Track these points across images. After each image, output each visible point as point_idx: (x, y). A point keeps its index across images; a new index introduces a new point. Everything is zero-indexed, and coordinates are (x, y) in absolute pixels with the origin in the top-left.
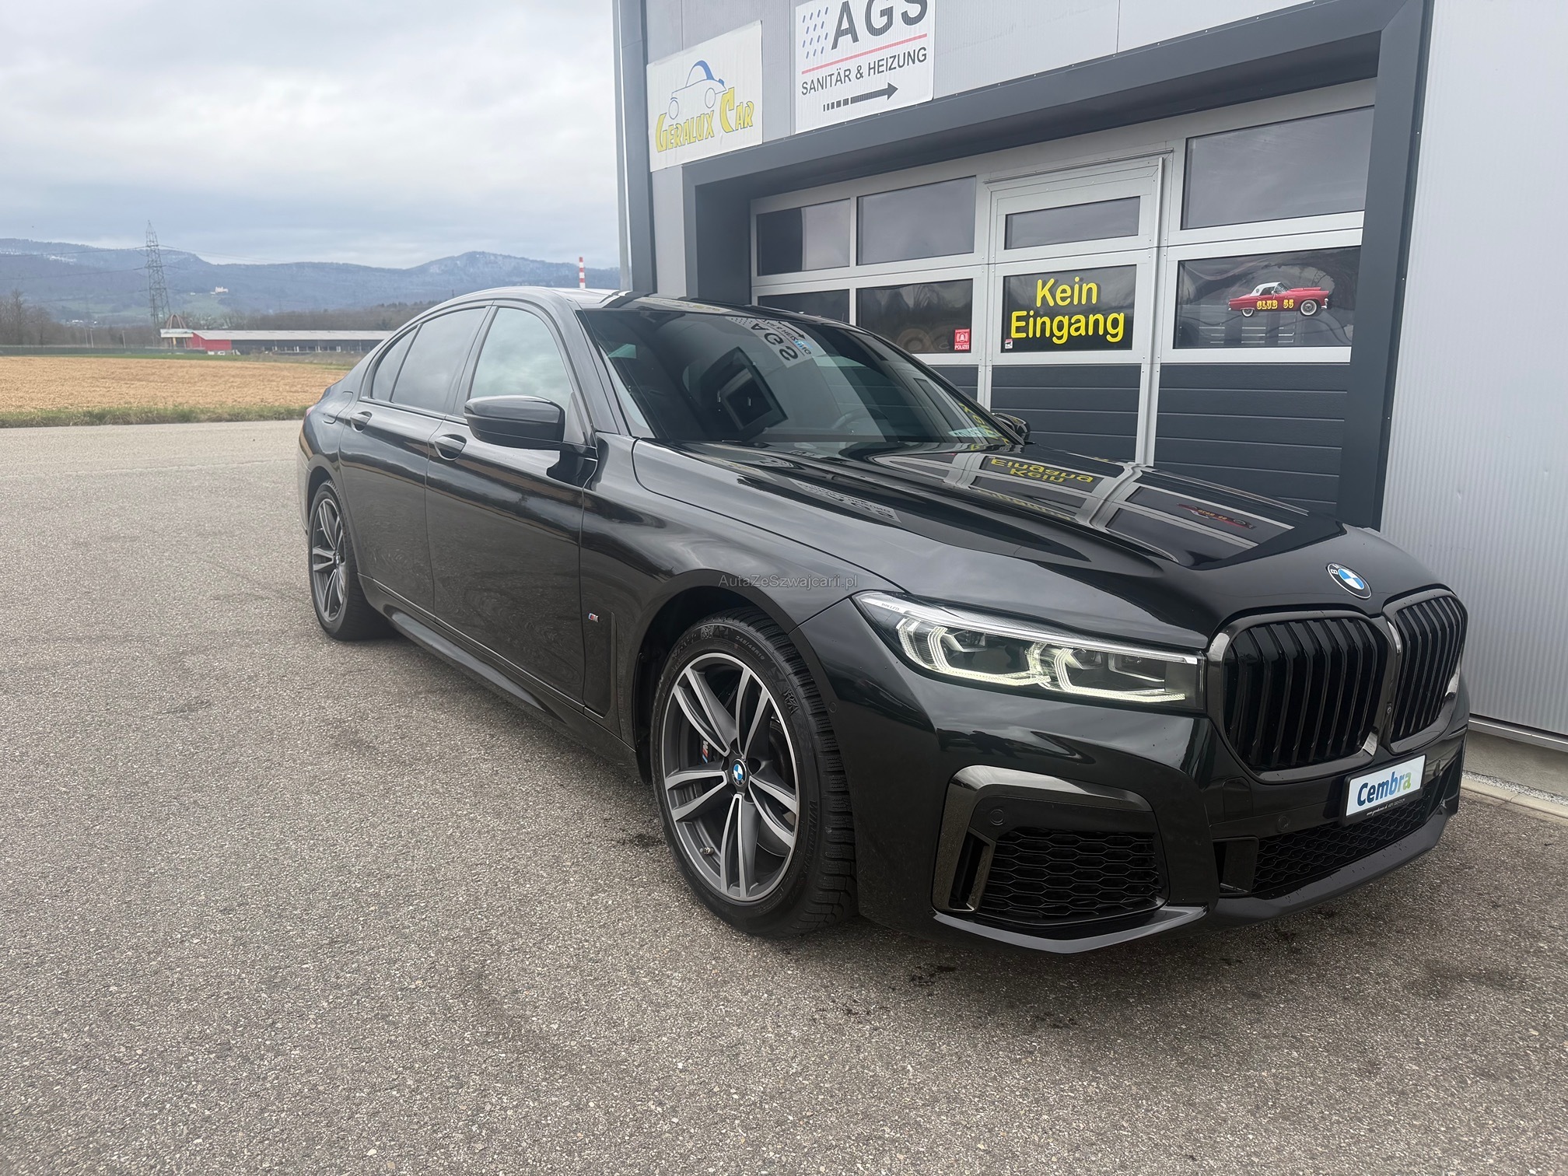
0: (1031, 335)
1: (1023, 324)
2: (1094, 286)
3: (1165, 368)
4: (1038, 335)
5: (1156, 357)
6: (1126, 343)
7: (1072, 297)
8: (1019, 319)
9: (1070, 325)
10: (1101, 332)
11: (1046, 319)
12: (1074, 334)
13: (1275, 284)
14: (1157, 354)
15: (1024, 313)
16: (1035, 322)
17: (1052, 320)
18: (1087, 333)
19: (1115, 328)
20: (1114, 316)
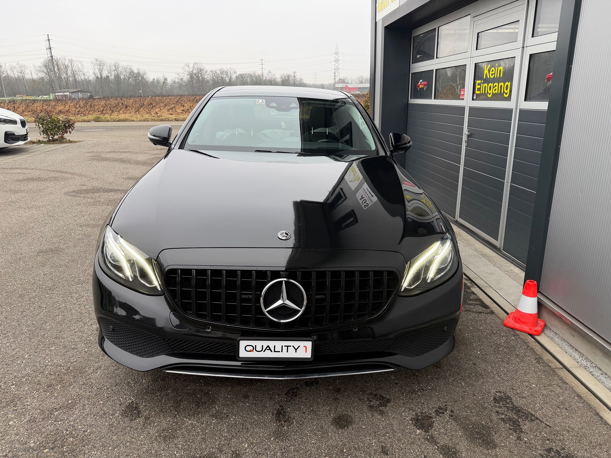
0: (481, 93)
1: (479, 87)
2: (502, 68)
3: (521, 111)
5: (518, 105)
6: (509, 99)
7: (495, 73)
9: (493, 87)
10: (502, 92)
12: (494, 92)
14: (519, 104)
15: (480, 82)
16: (483, 86)
17: (488, 85)
18: (498, 92)
19: (507, 89)
20: (507, 83)
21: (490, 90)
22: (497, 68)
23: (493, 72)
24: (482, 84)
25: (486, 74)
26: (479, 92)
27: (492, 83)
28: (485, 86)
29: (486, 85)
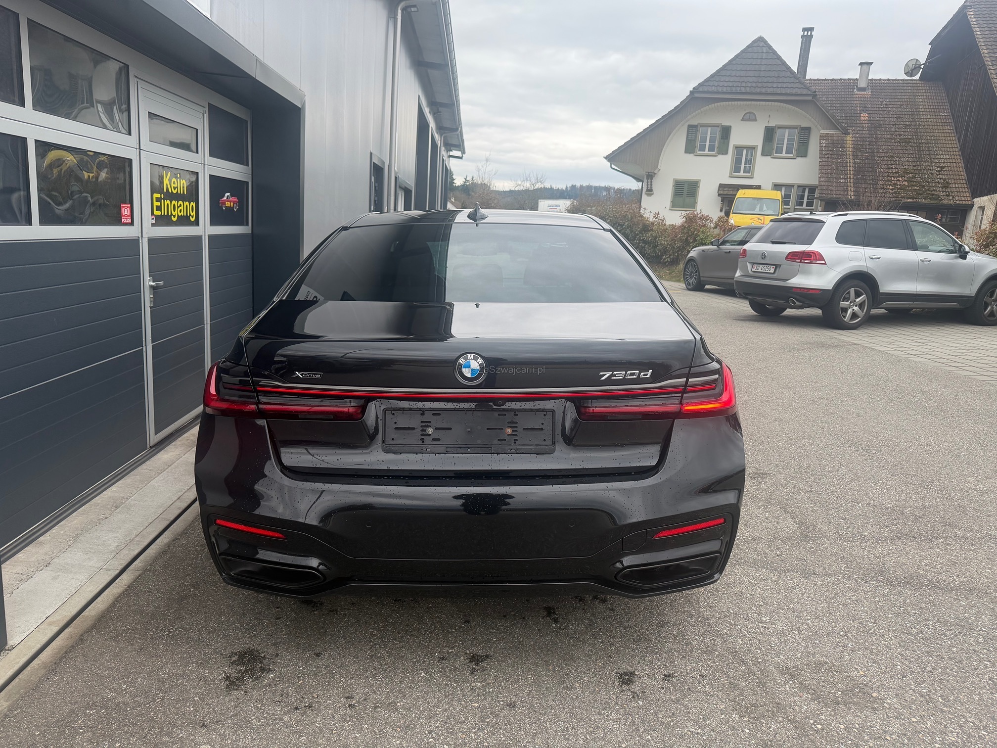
0: (163, 214)
1: (158, 204)
2: (184, 181)
3: (210, 236)
4: (166, 214)
5: (206, 231)
6: (197, 223)
7: (177, 187)
8: (158, 200)
9: (178, 207)
10: (188, 215)
11: (168, 202)
12: (180, 214)
13: (229, 194)
14: (206, 229)
15: (158, 196)
16: (164, 203)
17: (171, 202)
18: (184, 213)
19: (193, 212)
20: (192, 203)
21: (174, 211)
23: (176, 185)
24: (162, 200)
25: (167, 185)
26: (159, 213)
27: (176, 202)
28: (168, 205)
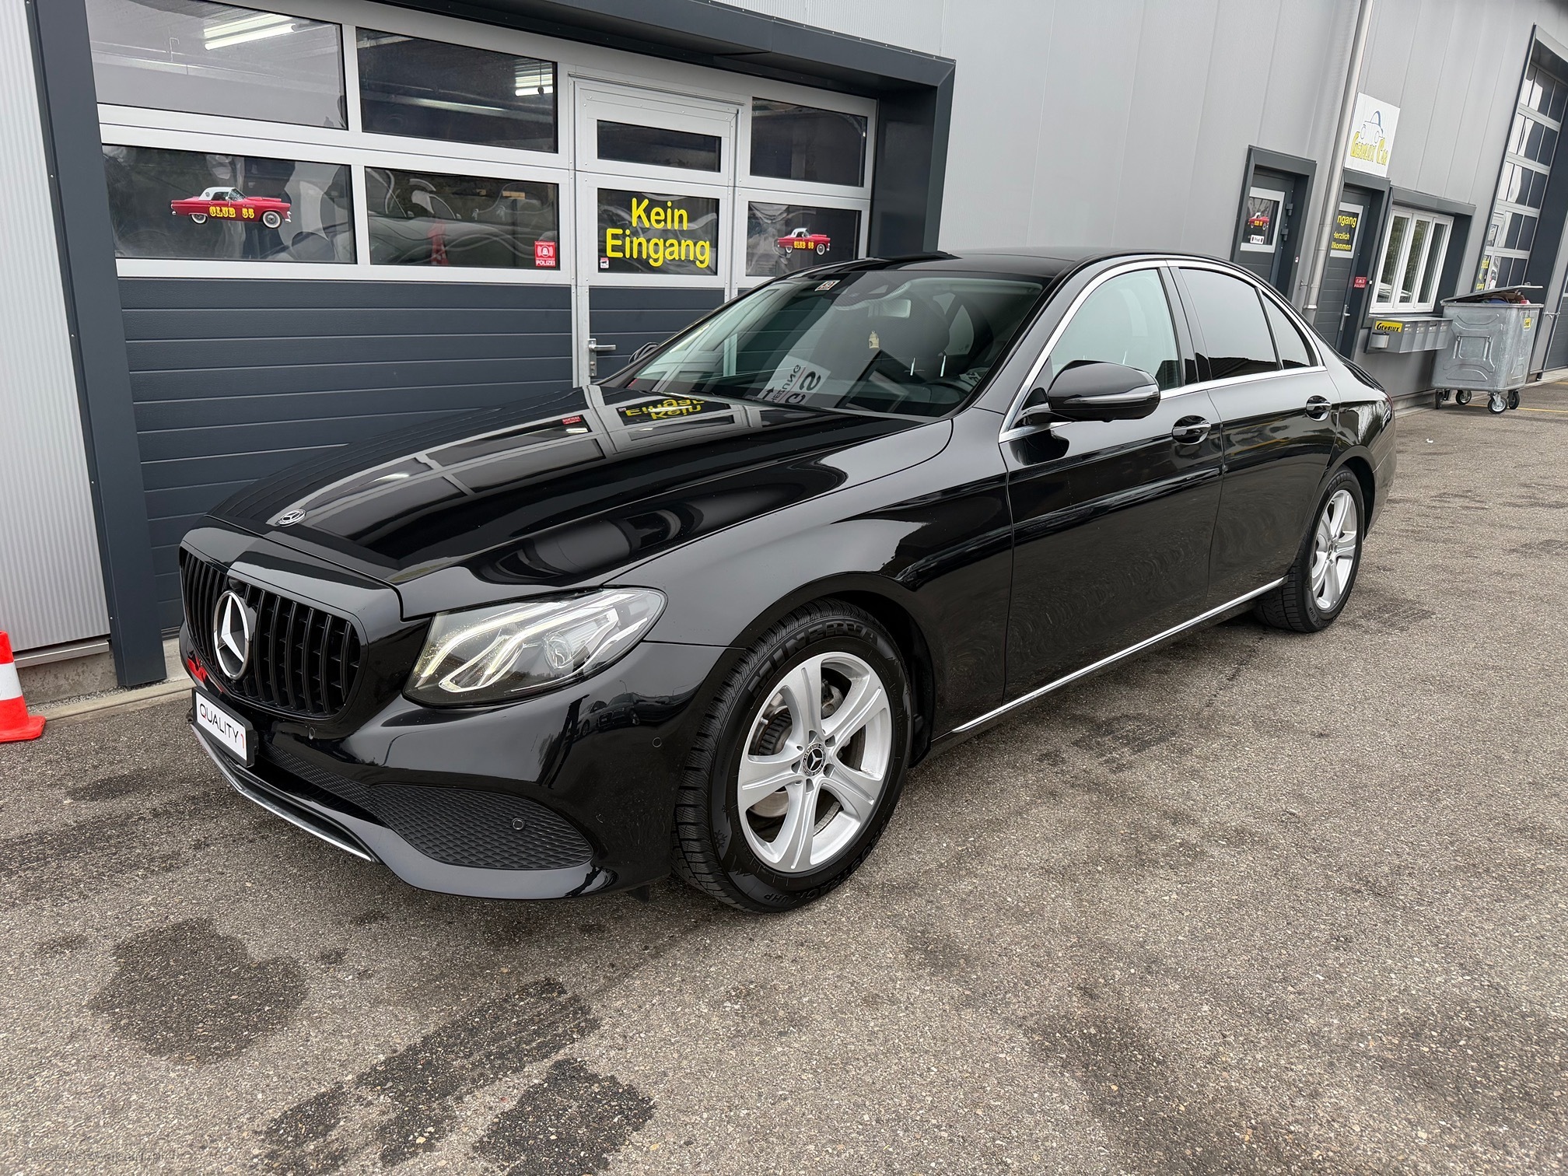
1: (619, 243)
2: (683, 212)
5: (734, 283)
6: (711, 270)
7: (665, 220)
8: (615, 237)
9: (665, 247)
10: (692, 259)
12: (670, 258)
13: (804, 230)
14: (735, 280)
15: (620, 231)
16: (631, 242)
17: (648, 241)
18: (680, 256)
20: (701, 243)
21: (656, 252)
22: (669, 211)
23: (662, 217)
24: (628, 239)
25: (639, 217)
26: (620, 255)
27: (662, 240)
28: (640, 244)
29: (642, 240)
